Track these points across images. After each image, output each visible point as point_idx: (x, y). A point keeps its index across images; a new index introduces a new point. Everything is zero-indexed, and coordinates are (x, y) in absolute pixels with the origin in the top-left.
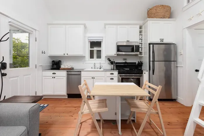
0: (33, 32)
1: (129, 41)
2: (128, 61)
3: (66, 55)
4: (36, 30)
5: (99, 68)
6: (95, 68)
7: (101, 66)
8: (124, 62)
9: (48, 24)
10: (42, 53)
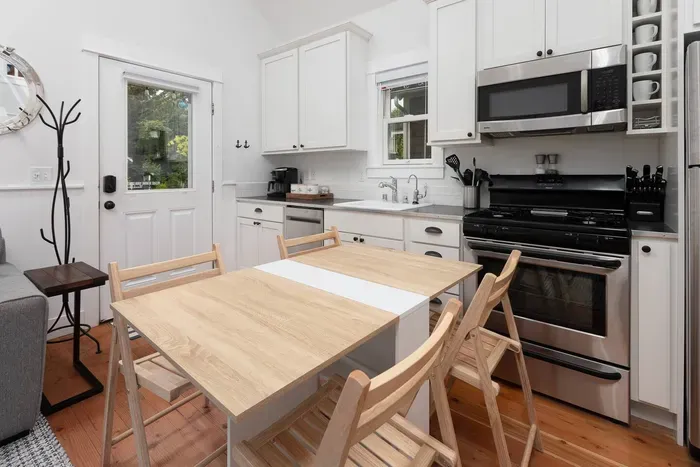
0: (198, 88)
1: (550, 52)
2: (566, 168)
3: (301, 150)
4: (212, 82)
5: (411, 199)
6: (395, 199)
7: (422, 192)
8: (540, 171)
9: (261, 57)
10: (238, 147)
